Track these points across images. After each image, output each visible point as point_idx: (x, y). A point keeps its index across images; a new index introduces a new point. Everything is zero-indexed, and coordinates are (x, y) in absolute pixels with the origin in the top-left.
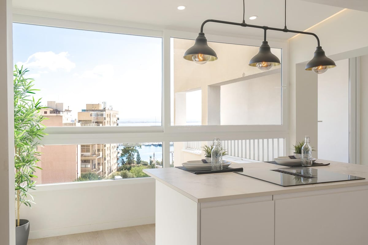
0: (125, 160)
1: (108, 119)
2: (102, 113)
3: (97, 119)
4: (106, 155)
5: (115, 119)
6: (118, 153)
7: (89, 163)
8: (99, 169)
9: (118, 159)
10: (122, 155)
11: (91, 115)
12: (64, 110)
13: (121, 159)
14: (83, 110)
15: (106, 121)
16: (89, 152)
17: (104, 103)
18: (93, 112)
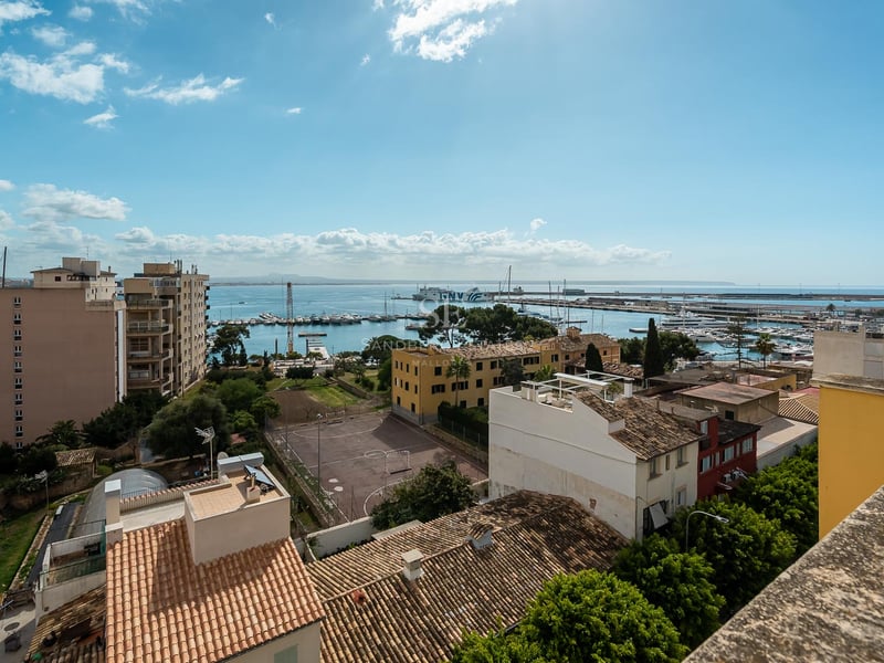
0: (219, 357)
1: (185, 290)
2: (173, 280)
3: (164, 290)
4: (183, 353)
5: (201, 290)
6: (208, 346)
7: (147, 368)
8: (167, 379)
9: (207, 357)
10: (214, 351)
11: (151, 284)
12: (98, 274)
13: (211, 357)
14: (136, 275)
15: (182, 294)
16: (146, 349)
17: (180, 262)
18: (155, 279)
